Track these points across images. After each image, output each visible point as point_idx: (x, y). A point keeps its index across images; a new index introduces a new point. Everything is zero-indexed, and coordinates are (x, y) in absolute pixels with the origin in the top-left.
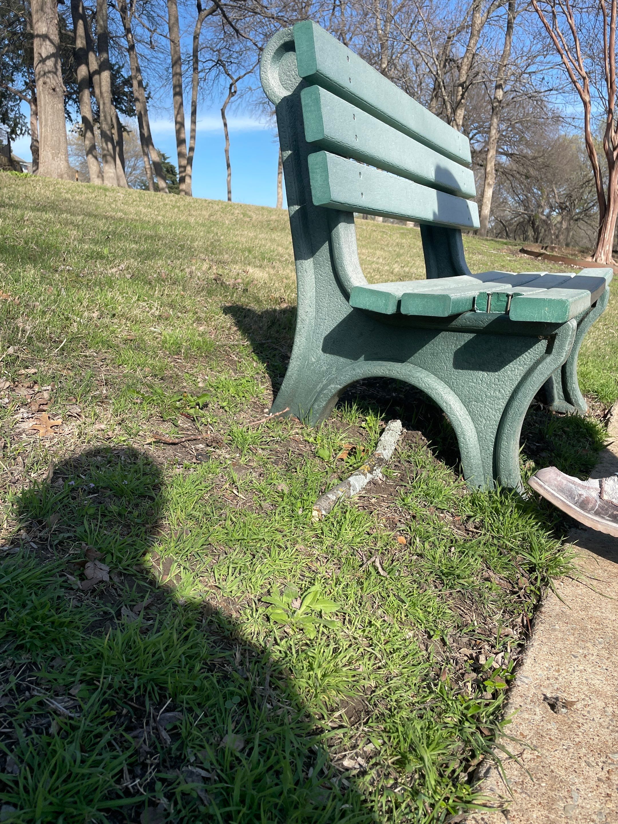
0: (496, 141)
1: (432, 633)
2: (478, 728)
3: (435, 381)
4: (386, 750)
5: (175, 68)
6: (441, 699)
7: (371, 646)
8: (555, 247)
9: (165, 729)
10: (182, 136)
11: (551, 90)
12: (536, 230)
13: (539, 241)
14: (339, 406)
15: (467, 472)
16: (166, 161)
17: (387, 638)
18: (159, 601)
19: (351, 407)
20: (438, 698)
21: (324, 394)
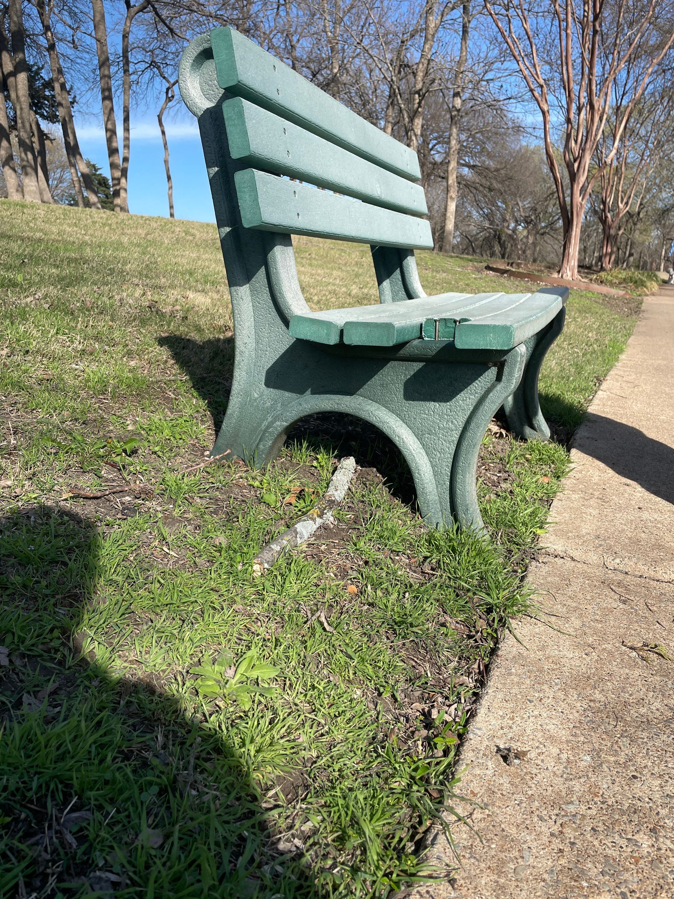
0: (456, 152)
1: (382, 690)
2: (426, 790)
3: (386, 415)
4: (326, 827)
5: (102, 69)
6: (388, 762)
7: (314, 711)
8: (521, 264)
9: (70, 832)
10: (114, 144)
11: (510, 98)
12: (503, 246)
13: (506, 256)
14: (287, 444)
15: (424, 509)
16: (98, 173)
17: (331, 701)
18: (69, 684)
19: (301, 445)
20: (385, 761)
21: (270, 433)
